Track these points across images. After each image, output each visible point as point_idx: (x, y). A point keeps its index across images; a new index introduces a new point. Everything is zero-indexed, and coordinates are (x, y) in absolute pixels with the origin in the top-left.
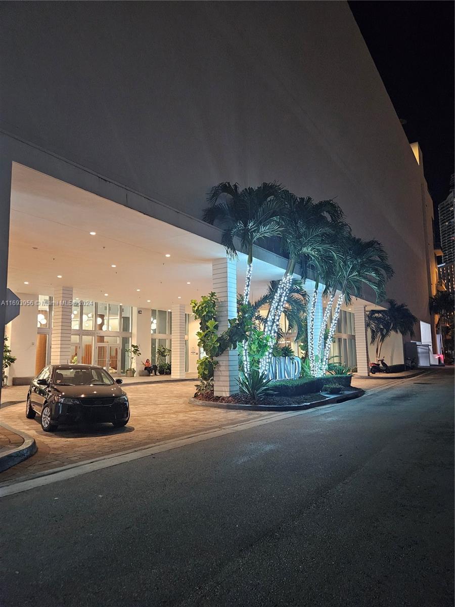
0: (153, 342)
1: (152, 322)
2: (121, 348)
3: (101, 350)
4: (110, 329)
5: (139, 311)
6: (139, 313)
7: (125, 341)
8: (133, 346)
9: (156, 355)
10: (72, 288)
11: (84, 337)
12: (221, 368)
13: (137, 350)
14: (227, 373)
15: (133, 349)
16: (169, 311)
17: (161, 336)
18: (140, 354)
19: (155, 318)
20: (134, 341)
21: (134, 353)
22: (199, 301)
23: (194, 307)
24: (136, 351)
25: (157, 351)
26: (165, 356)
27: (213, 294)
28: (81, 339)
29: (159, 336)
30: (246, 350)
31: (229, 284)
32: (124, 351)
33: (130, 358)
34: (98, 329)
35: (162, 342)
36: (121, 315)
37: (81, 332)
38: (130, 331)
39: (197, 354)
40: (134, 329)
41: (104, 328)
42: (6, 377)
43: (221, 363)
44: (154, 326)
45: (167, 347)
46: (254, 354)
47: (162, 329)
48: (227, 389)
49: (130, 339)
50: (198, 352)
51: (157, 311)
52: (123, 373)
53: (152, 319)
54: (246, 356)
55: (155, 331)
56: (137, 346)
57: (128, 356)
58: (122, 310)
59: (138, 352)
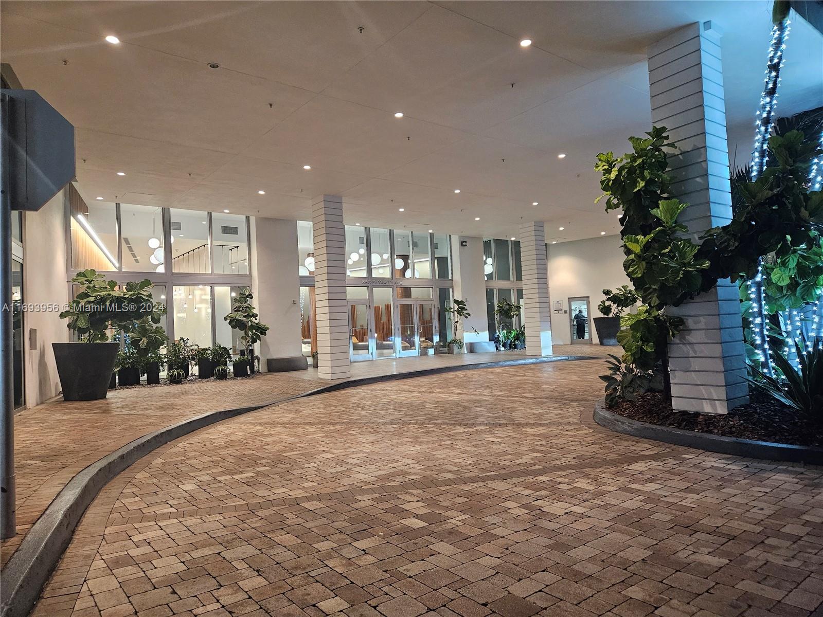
0: (489, 293)
1: (485, 263)
2: (437, 305)
3: (406, 311)
4: (417, 276)
5: (462, 242)
6: (462, 245)
7: (444, 294)
8: (456, 302)
9: (496, 317)
10: (341, 198)
11: (376, 290)
12: (692, 338)
13: (463, 309)
14: (717, 350)
15: (456, 307)
16: (513, 239)
17: (503, 284)
18: (469, 315)
19: (488, 255)
20: (457, 294)
21: (459, 313)
22: (623, 153)
23: (608, 171)
24: (460, 312)
25: (496, 308)
26: (511, 317)
27: (658, 133)
28: (371, 293)
29: (498, 284)
30: (759, 285)
31: (706, 97)
32: (443, 311)
33: (453, 322)
34: (398, 276)
35: (504, 293)
36: (433, 253)
37: (370, 282)
38: (450, 278)
39: (566, 312)
40: (456, 273)
41: (408, 274)
42: (257, 358)
43: (690, 322)
44: (489, 269)
45: (513, 301)
46: (778, 295)
47: (502, 272)
48: (722, 393)
49: (451, 290)
50: (568, 309)
51: (492, 242)
52: (444, 347)
53: (484, 258)
54: (759, 300)
55: (490, 276)
56: (462, 302)
57: (450, 319)
58: (434, 246)
59: (465, 312)
